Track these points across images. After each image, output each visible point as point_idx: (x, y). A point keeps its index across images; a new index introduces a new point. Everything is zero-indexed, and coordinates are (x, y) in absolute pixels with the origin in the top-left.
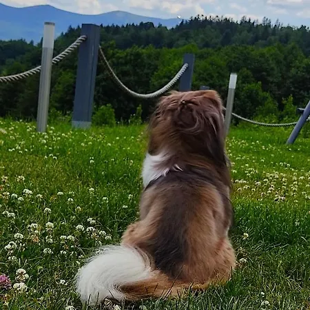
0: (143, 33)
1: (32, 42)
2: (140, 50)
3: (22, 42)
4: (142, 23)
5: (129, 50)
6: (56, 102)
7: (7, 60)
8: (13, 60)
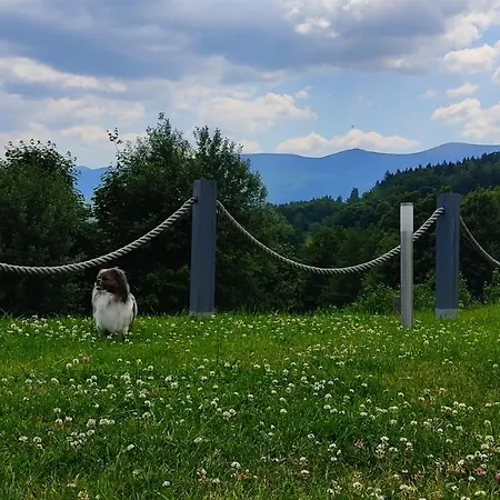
0: (487, 168)
1: (339, 199)
2: (488, 193)
3: (327, 200)
4: (484, 156)
5: (471, 195)
6: (379, 272)
7: (311, 225)
8: (317, 223)
